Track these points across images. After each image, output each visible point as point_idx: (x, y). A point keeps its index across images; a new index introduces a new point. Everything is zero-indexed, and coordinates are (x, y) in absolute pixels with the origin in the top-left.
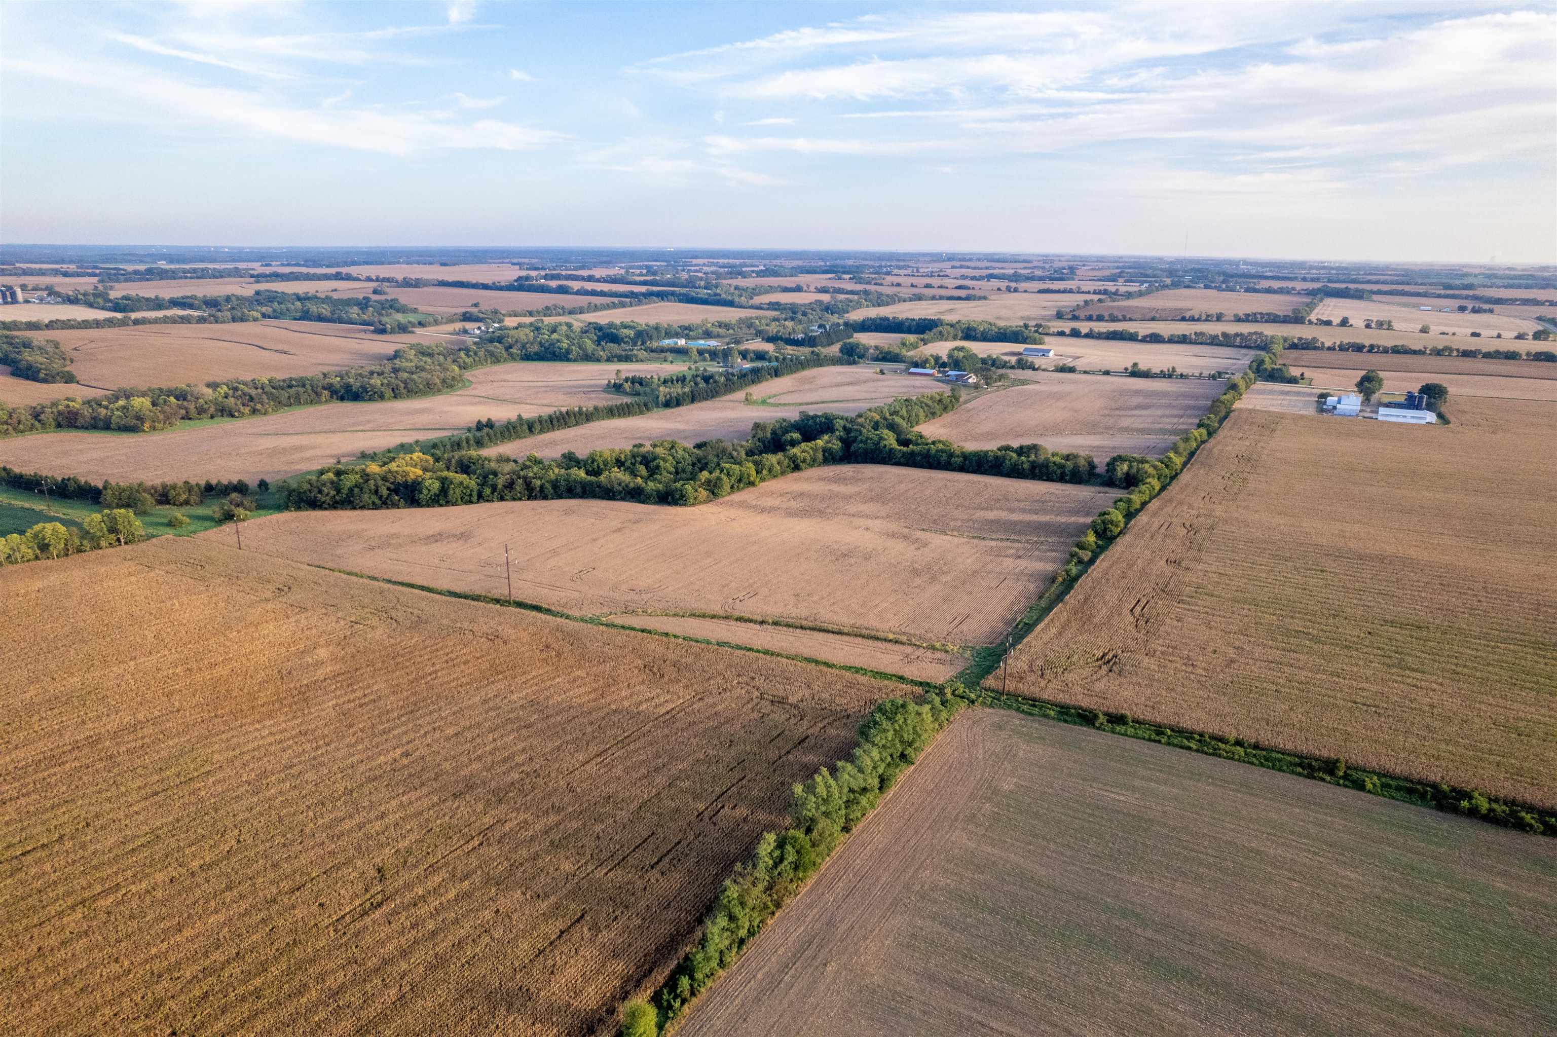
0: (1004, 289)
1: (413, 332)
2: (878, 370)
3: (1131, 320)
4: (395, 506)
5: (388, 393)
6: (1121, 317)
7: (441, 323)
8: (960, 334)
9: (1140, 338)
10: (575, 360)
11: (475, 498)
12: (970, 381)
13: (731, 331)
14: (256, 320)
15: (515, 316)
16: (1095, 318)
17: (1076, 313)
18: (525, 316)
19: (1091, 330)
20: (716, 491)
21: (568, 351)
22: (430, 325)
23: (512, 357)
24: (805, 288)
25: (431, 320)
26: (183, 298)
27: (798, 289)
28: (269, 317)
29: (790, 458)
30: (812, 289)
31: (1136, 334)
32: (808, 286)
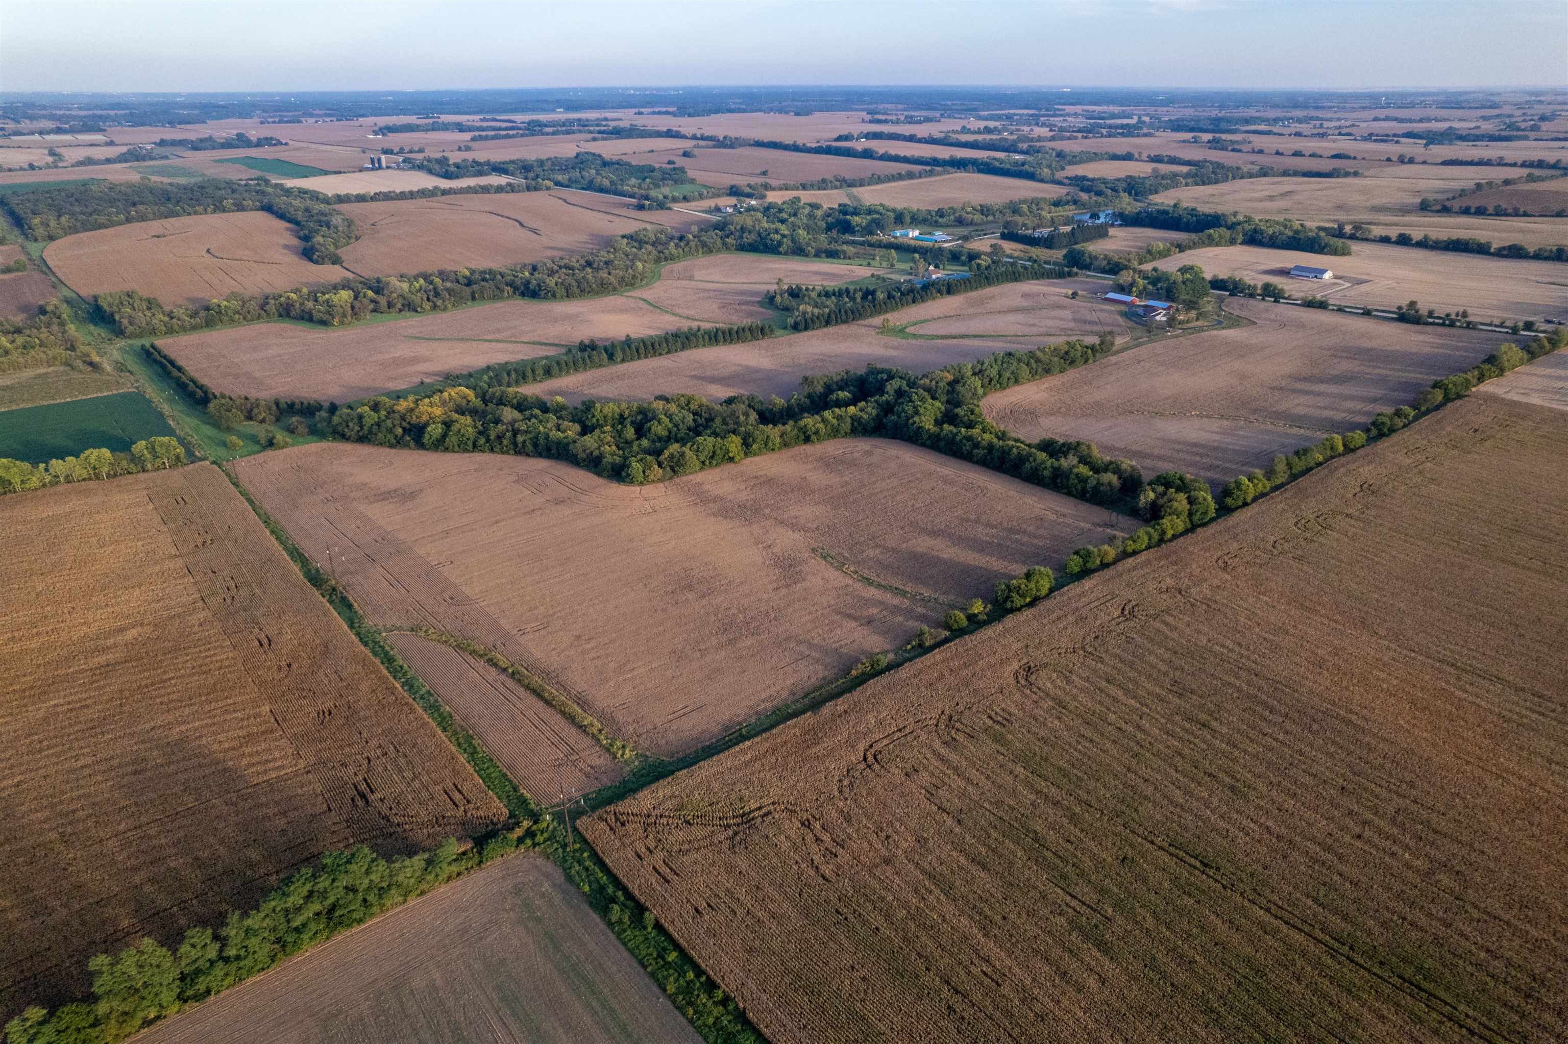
0: (1395, 158)
1: (670, 209)
2: (1070, 292)
3: (1525, 214)
4: (406, 446)
5: (561, 291)
6: (1510, 211)
7: (706, 198)
8: (1240, 238)
9: (1492, 250)
10: (786, 254)
11: (470, 447)
12: (1158, 318)
13: (991, 218)
14: (548, 188)
15: (787, 189)
16: (1473, 210)
17: (1448, 204)
18: (798, 189)
19: (1426, 237)
20: (677, 469)
21: (780, 243)
22: (694, 199)
23: (727, 247)
24: (1137, 156)
25: (696, 194)
26: (500, 163)
27: (1128, 157)
28: (562, 185)
29: (800, 429)
30: (1144, 157)
31: (1488, 245)
32: (1140, 154)
